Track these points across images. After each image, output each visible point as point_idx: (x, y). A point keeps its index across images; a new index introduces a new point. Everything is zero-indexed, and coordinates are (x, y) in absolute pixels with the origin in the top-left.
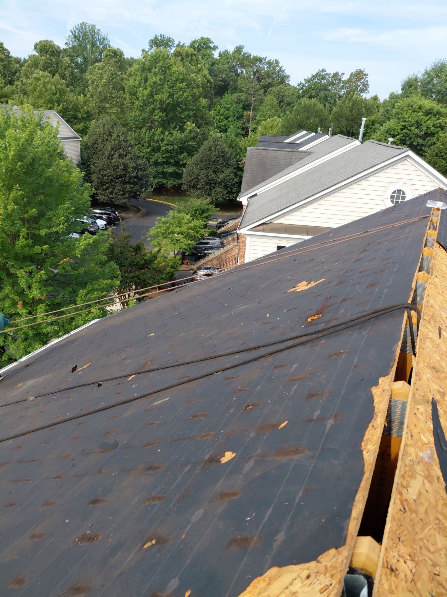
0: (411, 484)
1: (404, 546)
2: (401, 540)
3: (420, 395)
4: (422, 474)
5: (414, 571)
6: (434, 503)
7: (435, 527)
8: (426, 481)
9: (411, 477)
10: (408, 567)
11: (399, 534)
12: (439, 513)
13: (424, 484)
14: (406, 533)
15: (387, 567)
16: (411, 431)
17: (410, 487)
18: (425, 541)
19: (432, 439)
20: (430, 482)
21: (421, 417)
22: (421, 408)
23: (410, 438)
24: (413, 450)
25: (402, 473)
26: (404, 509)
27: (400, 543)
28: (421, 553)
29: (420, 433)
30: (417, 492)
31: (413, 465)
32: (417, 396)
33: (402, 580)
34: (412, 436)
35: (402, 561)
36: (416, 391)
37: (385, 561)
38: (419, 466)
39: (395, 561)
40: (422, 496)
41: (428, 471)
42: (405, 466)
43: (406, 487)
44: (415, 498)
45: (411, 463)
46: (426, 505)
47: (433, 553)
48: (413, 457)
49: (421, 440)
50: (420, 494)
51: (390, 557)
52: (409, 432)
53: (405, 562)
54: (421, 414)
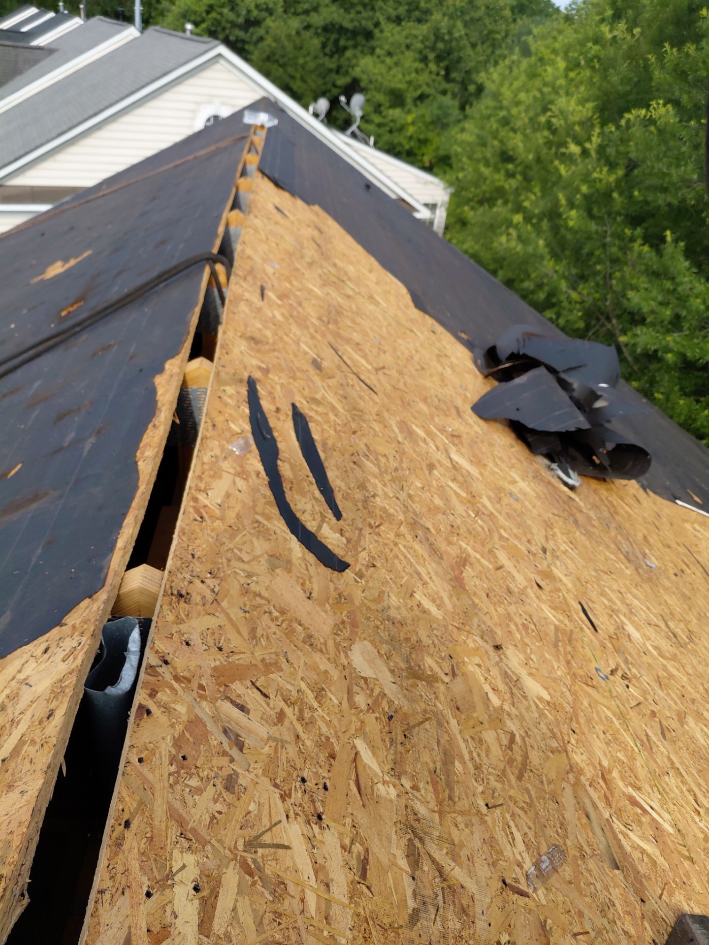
0: (213, 485)
1: (201, 563)
2: (196, 556)
3: (227, 373)
4: (232, 471)
5: (216, 590)
6: (251, 504)
7: (252, 531)
8: (238, 479)
9: (213, 477)
10: (209, 586)
11: (193, 550)
12: (258, 514)
13: (234, 483)
14: (204, 546)
15: (172, 594)
16: (212, 420)
17: (210, 489)
18: (235, 550)
19: (248, 427)
20: (245, 479)
21: (229, 401)
22: (230, 390)
23: (210, 428)
24: (216, 443)
25: (198, 473)
26: (202, 518)
27: (195, 560)
28: (228, 566)
29: (227, 421)
30: (223, 494)
31: (217, 461)
32: (223, 375)
33: (197, 604)
34: (214, 425)
35: (197, 582)
36: (221, 369)
37: (168, 587)
38: (226, 462)
39: (186, 583)
40: (231, 499)
41: (241, 466)
42: (203, 464)
43: (205, 491)
44: (219, 502)
45: (214, 459)
46: (238, 507)
47: (248, 562)
48: (217, 451)
49: (230, 429)
50: (228, 495)
51: (176, 581)
52: (209, 421)
53: (203, 582)
54: (230, 397)
